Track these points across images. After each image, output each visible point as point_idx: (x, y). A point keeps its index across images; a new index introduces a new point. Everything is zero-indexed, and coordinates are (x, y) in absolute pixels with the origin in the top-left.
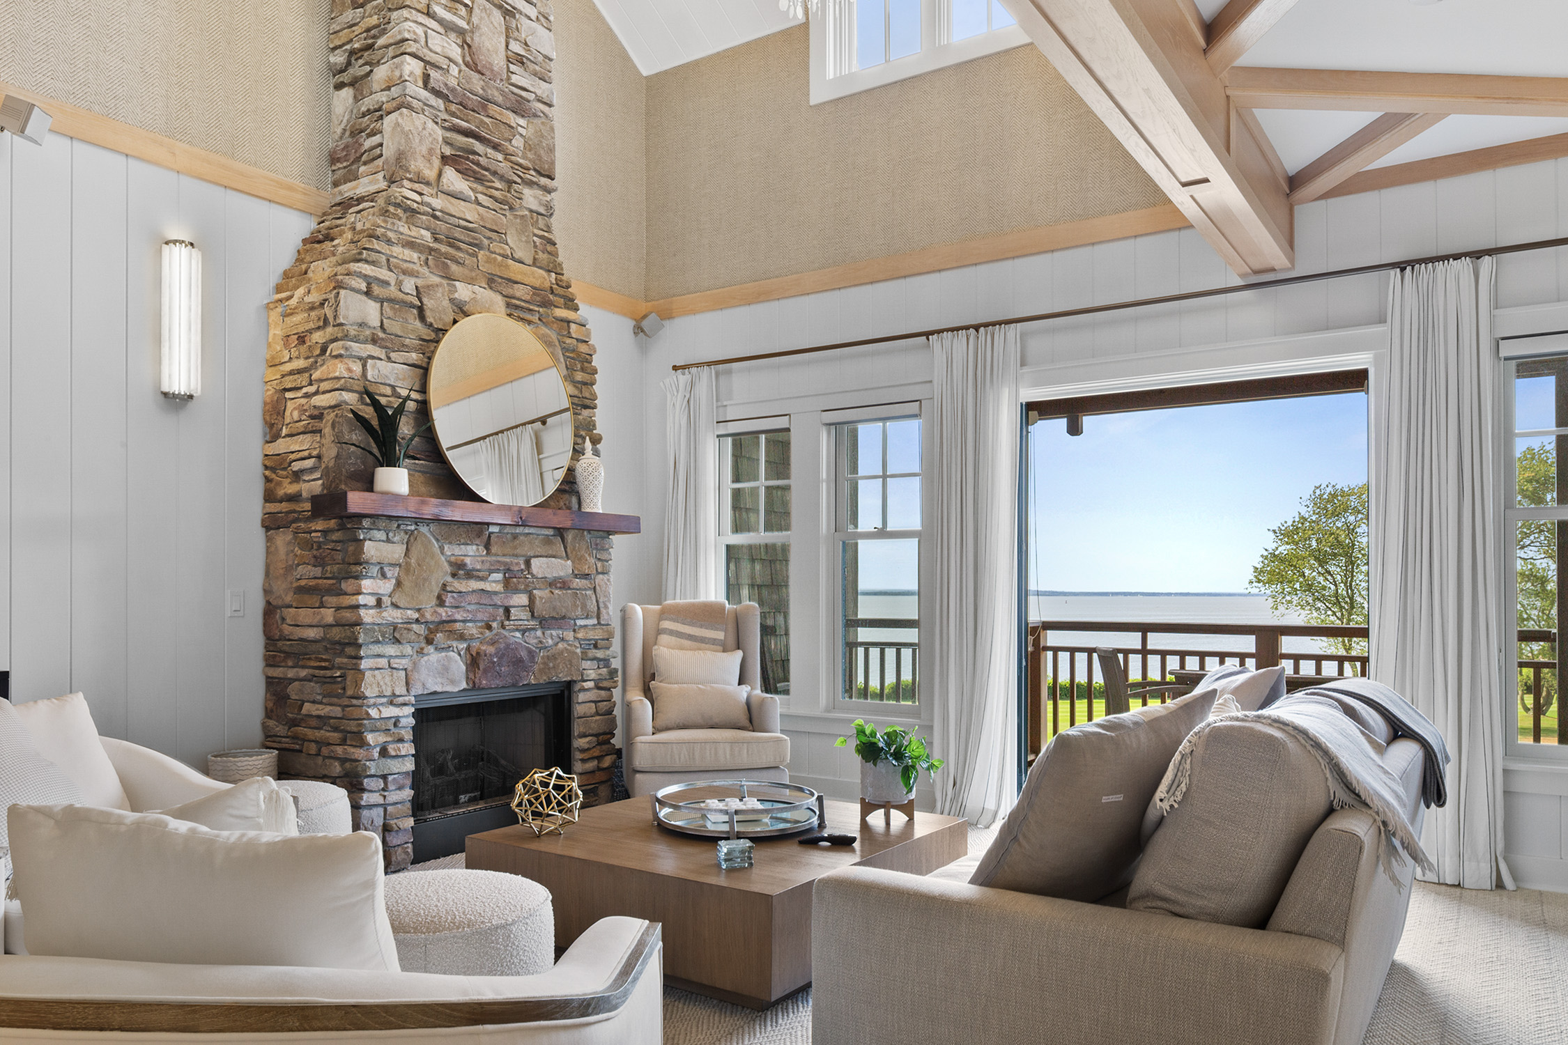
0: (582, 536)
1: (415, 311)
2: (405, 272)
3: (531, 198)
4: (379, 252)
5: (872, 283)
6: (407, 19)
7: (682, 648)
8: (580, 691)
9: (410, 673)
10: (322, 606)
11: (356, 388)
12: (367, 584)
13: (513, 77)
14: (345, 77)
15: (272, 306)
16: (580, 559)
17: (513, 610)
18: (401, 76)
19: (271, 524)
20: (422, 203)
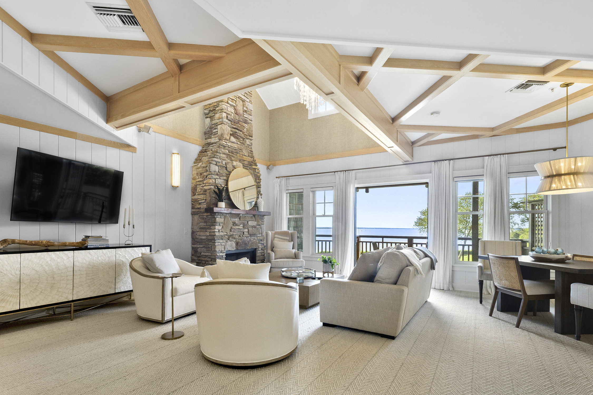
0: (259, 216)
1: (225, 168)
2: (223, 160)
3: (248, 142)
4: (218, 156)
5: (322, 160)
6: (223, 104)
7: (280, 241)
8: (258, 250)
9: (225, 246)
10: (206, 232)
11: (214, 185)
12: (217, 227)
13: (244, 115)
14: (208, 116)
15: (193, 166)
16: (258, 222)
17: (245, 233)
18: (222, 117)
19: (193, 214)
20: (226, 145)
